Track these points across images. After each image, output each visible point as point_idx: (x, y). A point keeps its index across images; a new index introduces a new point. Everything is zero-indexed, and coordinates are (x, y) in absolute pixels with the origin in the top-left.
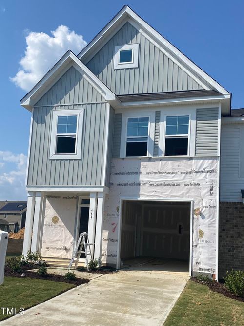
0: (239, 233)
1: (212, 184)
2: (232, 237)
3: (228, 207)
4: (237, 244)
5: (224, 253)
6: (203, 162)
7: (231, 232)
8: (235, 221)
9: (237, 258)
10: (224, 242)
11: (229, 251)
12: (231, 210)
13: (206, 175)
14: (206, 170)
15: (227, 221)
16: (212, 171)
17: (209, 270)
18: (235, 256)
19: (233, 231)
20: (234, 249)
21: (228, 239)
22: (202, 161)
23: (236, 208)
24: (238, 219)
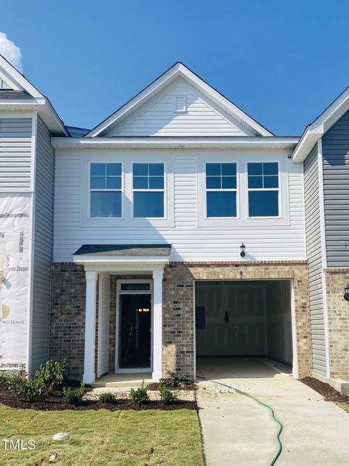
0: (78, 307)
1: (22, 234)
2: (68, 314)
3: (64, 271)
4: (75, 324)
5: (57, 338)
6: (8, 202)
7: (68, 307)
8: (72, 290)
9: (75, 344)
10: (58, 321)
11: (64, 334)
12: (67, 274)
13: (14, 221)
14: (14, 213)
15: (62, 291)
16: (21, 215)
17: (15, 365)
18: (73, 341)
19: (70, 304)
20: (72, 331)
21: (63, 317)
22: (7, 199)
23: (75, 271)
24: (78, 287)
